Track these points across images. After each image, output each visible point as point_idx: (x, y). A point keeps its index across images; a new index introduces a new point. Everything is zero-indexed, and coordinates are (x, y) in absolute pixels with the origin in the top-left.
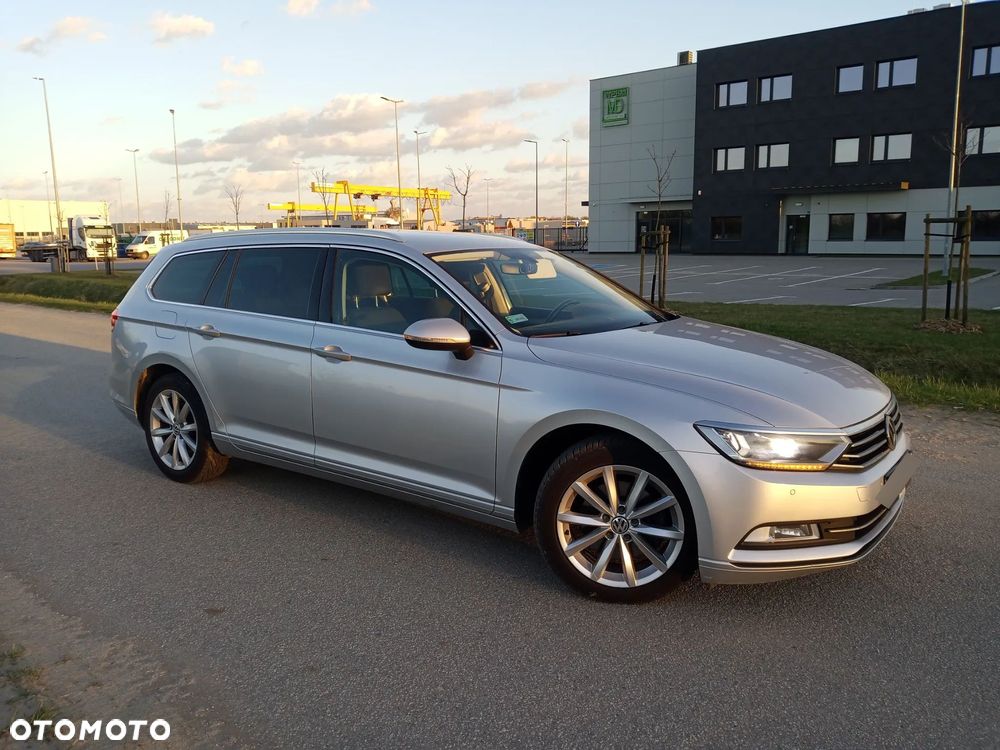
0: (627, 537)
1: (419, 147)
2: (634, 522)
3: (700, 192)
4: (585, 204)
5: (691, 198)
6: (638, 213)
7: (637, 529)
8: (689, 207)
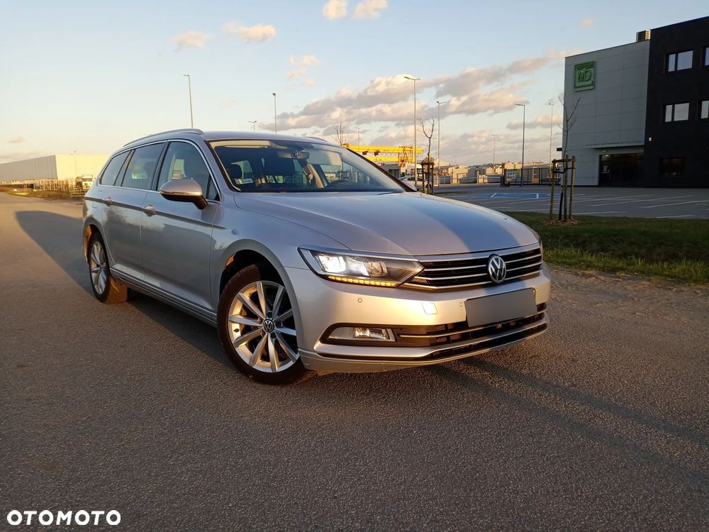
0: (273, 336)
1: (439, 113)
2: (278, 324)
3: (650, 139)
4: (559, 150)
5: (643, 144)
6: (601, 156)
7: (279, 330)
8: (642, 151)
